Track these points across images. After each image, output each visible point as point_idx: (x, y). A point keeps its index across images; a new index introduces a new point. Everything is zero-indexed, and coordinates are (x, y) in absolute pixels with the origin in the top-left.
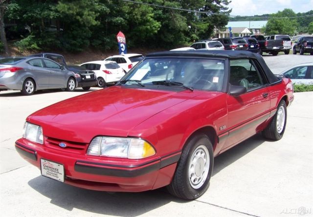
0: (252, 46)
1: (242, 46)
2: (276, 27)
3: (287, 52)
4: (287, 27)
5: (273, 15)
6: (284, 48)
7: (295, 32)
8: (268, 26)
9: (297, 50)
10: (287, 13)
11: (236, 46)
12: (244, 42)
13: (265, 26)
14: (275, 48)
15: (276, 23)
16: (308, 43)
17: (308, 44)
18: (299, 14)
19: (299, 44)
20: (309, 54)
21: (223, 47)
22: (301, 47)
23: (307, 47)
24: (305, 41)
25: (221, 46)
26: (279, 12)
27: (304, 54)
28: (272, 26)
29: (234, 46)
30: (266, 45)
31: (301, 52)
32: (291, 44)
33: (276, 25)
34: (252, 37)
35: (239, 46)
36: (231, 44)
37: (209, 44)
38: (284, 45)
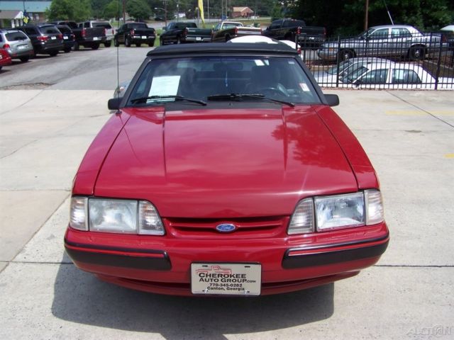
0: (66, 38)
1: (55, 38)
2: (65, 10)
3: (108, 44)
4: (79, 9)
6: (107, 39)
8: (52, 9)
9: (120, 40)
11: (46, 39)
12: (56, 32)
13: (49, 9)
14: (95, 39)
15: (64, 5)
16: (135, 31)
17: (137, 33)
19: (122, 33)
20: (135, 45)
21: (28, 39)
22: (126, 36)
23: (134, 37)
24: (132, 29)
25: (26, 38)
27: (132, 45)
28: (58, 8)
29: (43, 38)
30: (84, 35)
31: (127, 44)
32: (113, 33)
33: (65, 8)
34: (60, 24)
35: (49, 37)
36: (39, 34)
37: (6, 35)
38: (107, 35)
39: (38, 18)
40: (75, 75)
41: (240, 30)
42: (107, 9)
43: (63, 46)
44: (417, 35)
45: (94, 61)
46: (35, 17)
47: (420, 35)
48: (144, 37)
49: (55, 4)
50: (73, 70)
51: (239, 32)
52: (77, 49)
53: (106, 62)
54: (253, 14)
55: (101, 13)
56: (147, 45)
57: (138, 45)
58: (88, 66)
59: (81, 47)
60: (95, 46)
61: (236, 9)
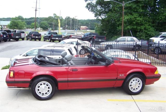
0: (5, 36)
3: (23, 39)
4: (21, 25)
5: (13, 19)
6: (22, 37)
7: (25, 27)
8: (10, 24)
9: (28, 38)
10: (20, 18)
13: (9, 24)
14: (17, 37)
17: (34, 35)
18: (26, 19)
19: (29, 35)
20: (34, 40)
22: (30, 36)
23: (33, 37)
24: (32, 34)
26: (16, 17)
28: (13, 24)
30: (12, 36)
31: (30, 39)
32: (25, 35)
33: (15, 24)
34: (4, 31)
38: (22, 35)
39: (5, 27)
40: (3, 51)
41: (73, 36)
42: (32, 25)
43: (2, 39)
44: (137, 41)
45: (13, 46)
46: (4, 27)
47: (138, 41)
48: (37, 37)
49: (12, 22)
50: (3, 49)
51: (72, 37)
52: (10, 41)
53: (17, 46)
54: (88, 29)
55: (30, 26)
56: (38, 40)
57: (35, 40)
58: (10, 48)
59: (11, 40)
60: (17, 40)
61: (82, 27)
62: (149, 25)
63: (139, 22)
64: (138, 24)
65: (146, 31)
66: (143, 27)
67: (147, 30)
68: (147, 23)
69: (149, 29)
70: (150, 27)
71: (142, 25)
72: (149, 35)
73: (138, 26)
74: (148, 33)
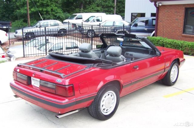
62: (56, 6)
63: (45, 2)
64: (43, 5)
65: (53, 13)
66: (49, 9)
67: (54, 11)
68: (53, 4)
69: (56, 10)
70: (57, 7)
71: (48, 6)
72: (56, 17)
73: (43, 7)
74: (55, 15)
